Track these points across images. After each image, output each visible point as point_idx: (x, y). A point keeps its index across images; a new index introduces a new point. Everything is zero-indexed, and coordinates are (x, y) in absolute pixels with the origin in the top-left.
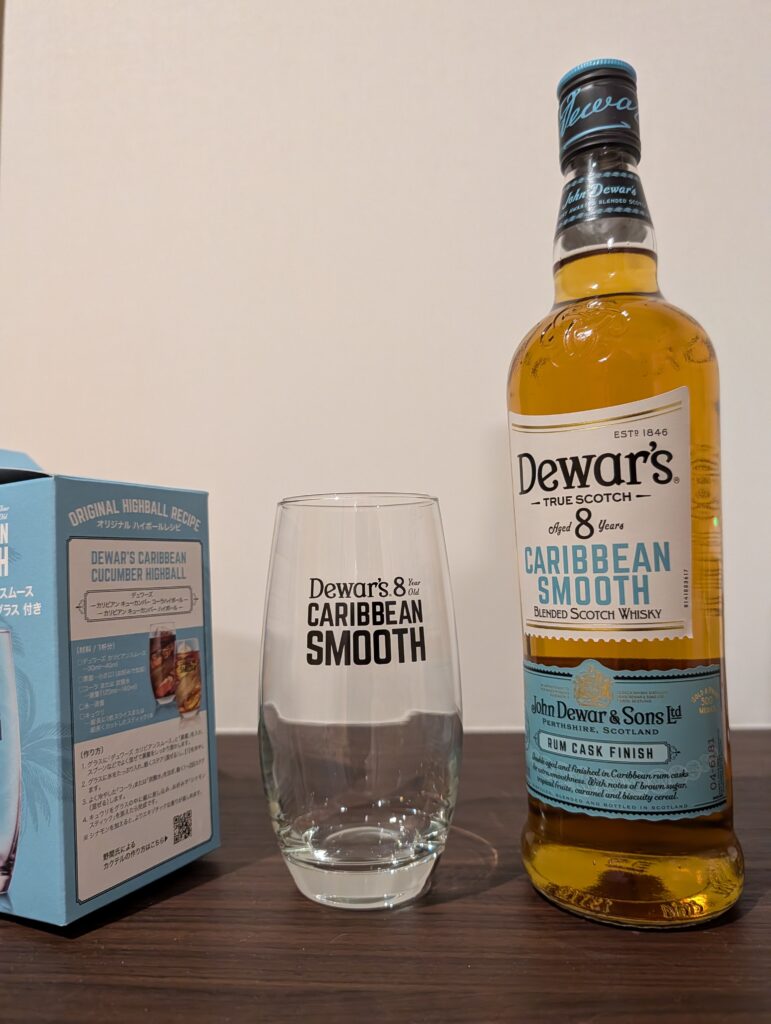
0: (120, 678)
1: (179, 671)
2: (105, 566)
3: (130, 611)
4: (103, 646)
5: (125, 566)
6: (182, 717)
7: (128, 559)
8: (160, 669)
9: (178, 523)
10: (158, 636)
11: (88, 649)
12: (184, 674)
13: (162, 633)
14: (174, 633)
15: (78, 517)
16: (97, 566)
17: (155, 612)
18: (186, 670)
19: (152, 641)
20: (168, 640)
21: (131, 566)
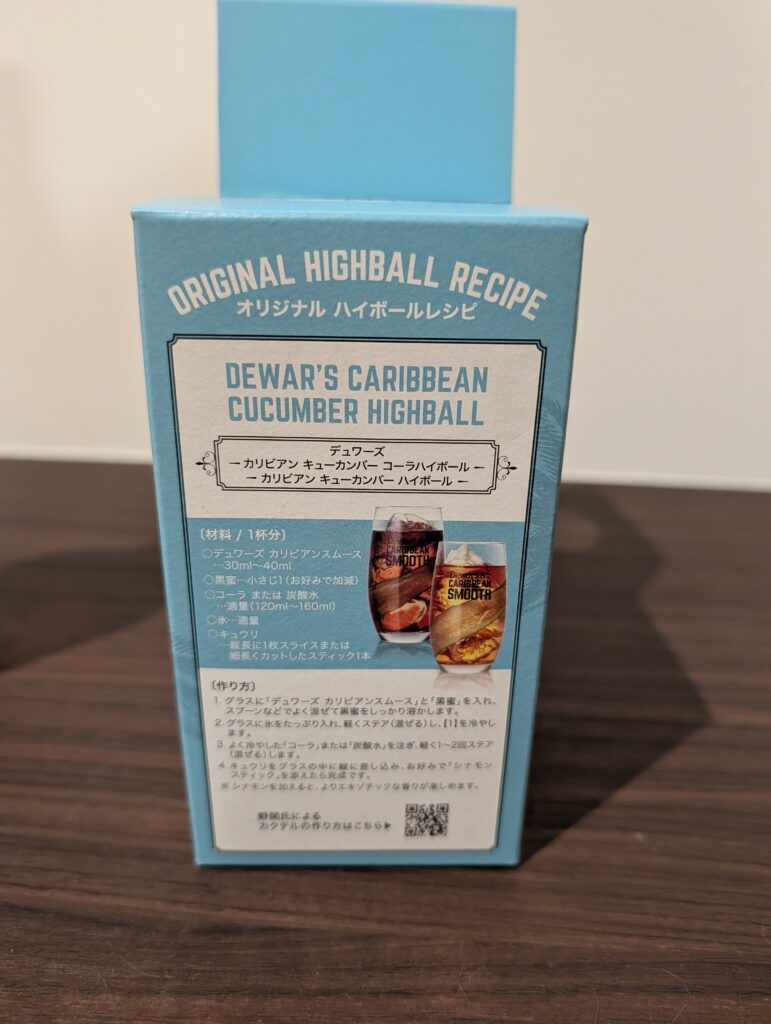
0: (299, 587)
1: (444, 594)
2: (260, 393)
3: (325, 479)
4: (260, 534)
5: (311, 394)
6: (443, 670)
7: (320, 379)
8: (396, 585)
9: (470, 300)
10: (396, 528)
11: (225, 535)
12: (458, 602)
13: (404, 525)
14: (439, 527)
15: (189, 296)
16: (241, 392)
17: (387, 485)
18: (463, 595)
19: (378, 538)
20: (423, 538)
21: (328, 395)
